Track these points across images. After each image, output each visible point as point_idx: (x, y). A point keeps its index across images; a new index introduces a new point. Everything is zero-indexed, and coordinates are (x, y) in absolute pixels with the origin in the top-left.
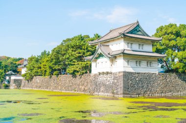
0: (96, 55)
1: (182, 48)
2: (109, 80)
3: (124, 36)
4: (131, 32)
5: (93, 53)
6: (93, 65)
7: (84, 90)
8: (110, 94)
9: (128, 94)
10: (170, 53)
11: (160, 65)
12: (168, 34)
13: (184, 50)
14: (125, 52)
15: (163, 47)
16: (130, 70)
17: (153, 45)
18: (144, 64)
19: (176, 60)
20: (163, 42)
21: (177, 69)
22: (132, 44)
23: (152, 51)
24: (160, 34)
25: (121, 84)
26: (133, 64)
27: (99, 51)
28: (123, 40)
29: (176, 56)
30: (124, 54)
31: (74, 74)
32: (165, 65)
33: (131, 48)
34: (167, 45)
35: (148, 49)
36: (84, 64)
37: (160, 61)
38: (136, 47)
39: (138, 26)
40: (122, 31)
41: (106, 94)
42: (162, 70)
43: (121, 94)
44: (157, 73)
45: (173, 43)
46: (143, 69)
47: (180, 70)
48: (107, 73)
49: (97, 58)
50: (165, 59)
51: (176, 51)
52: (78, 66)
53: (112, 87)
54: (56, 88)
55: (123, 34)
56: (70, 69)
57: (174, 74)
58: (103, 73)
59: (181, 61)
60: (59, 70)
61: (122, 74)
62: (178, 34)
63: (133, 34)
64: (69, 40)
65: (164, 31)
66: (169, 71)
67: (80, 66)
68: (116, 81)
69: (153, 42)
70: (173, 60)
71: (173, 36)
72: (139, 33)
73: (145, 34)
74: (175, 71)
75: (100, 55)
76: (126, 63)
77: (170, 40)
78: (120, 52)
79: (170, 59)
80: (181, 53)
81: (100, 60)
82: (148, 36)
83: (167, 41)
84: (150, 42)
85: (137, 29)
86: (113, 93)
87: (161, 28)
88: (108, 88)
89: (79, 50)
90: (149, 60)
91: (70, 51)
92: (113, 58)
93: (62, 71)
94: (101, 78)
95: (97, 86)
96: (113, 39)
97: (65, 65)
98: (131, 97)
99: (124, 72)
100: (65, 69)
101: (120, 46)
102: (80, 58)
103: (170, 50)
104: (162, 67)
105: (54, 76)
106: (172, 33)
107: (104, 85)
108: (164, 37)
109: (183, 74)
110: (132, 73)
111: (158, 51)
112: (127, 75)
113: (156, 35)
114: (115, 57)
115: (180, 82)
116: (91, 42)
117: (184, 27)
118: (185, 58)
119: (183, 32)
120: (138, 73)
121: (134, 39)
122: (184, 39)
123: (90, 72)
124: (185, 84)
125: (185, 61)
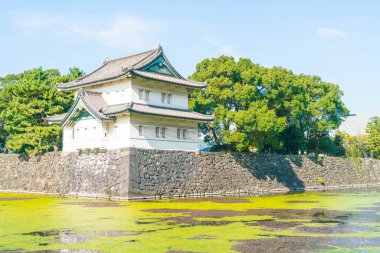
0: (74, 113)
1: (243, 104)
2: (100, 165)
3: (133, 75)
4: (147, 68)
5: (66, 108)
6: (67, 133)
7: (46, 187)
8: (102, 195)
9: (139, 194)
10: (222, 112)
11: (203, 136)
12: (218, 76)
13: (247, 108)
14: (135, 108)
15: (208, 101)
16: (145, 145)
17: (189, 97)
18: (171, 133)
19: (233, 127)
20: (208, 91)
21: (234, 143)
22: (148, 92)
23: (186, 107)
24: (204, 74)
25: (125, 173)
26: (150, 132)
27: (80, 105)
28: (129, 83)
29: (231, 119)
30: (132, 112)
31: (23, 152)
32: (212, 135)
33: (147, 100)
34: (216, 98)
35: (181, 102)
36: (46, 131)
37: (203, 127)
38: (155, 98)
39: (161, 55)
40: (128, 64)
41: (94, 195)
42: (206, 145)
43: (124, 195)
44: (197, 151)
45: (226, 93)
46: (170, 143)
47: (240, 146)
48: (97, 151)
49: (74, 119)
50: (211, 124)
51: (233, 110)
52: (33, 134)
53: (105, 180)
55: (131, 72)
56: (15, 142)
57: (229, 154)
58: (89, 151)
59: (240, 129)
61: (127, 153)
62: (236, 78)
63: (151, 72)
64: (12, 78)
65: (210, 69)
66: (219, 148)
67: (37, 136)
68: (114, 167)
69: (190, 91)
70: (227, 127)
71: (227, 81)
72: (164, 71)
73: (174, 73)
74: (230, 148)
75: (83, 114)
76: (137, 132)
77: (222, 88)
78: (123, 108)
79: (221, 125)
80: (241, 114)
81: (82, 123)
82: (180, 77)
83: (217, 90)
84: (183, 89)
85: (158, 62)
86: (109, 192)
87: (206, 64)
88: (97, 182)
89: (36, 102)
90: (181, 125)
91: (15, 102)
92: (110, 119)
94: (83, 162)
95: (75, 178)
96: (110, 81)
97: (3, 131)
98: (145, 200)
99: (132, 149)
100: (2, 142)
101: (123, 95)
102: (38, 119)
103: (222, 107)
104: (206, 140)
106: (225, 74)
107: (90, 176)
108: (212, 80)
109: (243, 155)
110: (147, 151)
111: (199, 108)
112: (137, 155)
113: (195, 77)
114: (114, 118)
115: (239, 169)
116: (62, 85)
117: (247, 63)
118: (249, 124)
119: (246, 74)
120: (160, 152)
121: (152, 82)
122: (247, 87)
123: (60, 148)
124: (248, 174)
125: (248, 129)
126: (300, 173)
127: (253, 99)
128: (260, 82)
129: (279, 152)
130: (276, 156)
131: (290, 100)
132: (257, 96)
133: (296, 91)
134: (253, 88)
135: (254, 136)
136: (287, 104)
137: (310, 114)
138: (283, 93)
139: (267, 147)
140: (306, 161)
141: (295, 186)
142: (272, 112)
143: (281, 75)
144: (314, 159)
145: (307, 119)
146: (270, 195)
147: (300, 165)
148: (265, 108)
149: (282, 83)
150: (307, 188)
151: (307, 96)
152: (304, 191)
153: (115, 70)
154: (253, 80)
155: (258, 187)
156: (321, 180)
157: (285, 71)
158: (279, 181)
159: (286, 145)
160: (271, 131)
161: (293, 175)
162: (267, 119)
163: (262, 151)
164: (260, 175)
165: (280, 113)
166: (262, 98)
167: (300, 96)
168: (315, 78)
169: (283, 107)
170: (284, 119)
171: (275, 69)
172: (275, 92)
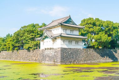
0: (43, 37)
1: (97, 33)
2: (51, 53)
3: (61, 25)
4: (66, 22)
5: (41, 36)
6: (41, 43)
7: (36, 60)
8: (52, 62)
9: (64, 62)
10: (90, 36)
11: (84, 43)
12: (88, 24)
13: (98, 34)
14: (62, 35)
15: (85, 32)
16: (65, 47)
17: (79, 31)
18: (74, 43)
19: (93, 40)
20: (85, 29)
21: (94, 46)
22: (66, 30)
23: (78, 35)
24: (84, 24)
25: (59, 55)
26: (67, 43)
27: (45, 35)
28: (60, 27)
29: (93, 38)
30: (61, 36)
31: (28, 49)
32: (86, 43)
33: (66, 32)
34: (88, 31)
35: (76, 33)
36: (35, 43)
37: (84, 41)
38: (68, 32)
39: (70, 18)
40: (60, 21)
41: (50, 62)
42: (85, 46)
43: (59, 62)
44: (82, 48)
45: (91, 30)
46: (73, 46)
47: (96, 47)
48: (51, 49)
49: (44, 39)
50: (86, 40)
51: (93, 35)
52: (31, 44)
53: (53, 58)
54: (16, 59)
55: (61, 24)
56: (26, 46)
57: (92, 49)
58: (48, 49)
59: (96, 41)
60: (19, 47)
61: (60, 49)
62: (94, 24)
63: (67, 24)
64: (25, 27)
65: (86, 22)
66: (89, 47)
67: (32, 44)
68: (56, 54)
69: (79, 28)
70: (91, 40)
71: (91, 26)
72: (71, 23)
73: (74, 24)
74: (93, 47)
75: (46, 37)
76: (63, 42)
77: (90, 28)
78: (59, 35)
79: (90, 40)
80: (96, 36)
81: (46, 40)
82: (76, 25)
83: (88, 29)
84: (77, 29)
85: (69, 20)
86: (54, 62)
87: (84, 20)
88: (51, 58)
89: (32, 34)
90: (77, 40)
91: (26, 34)
92: (54, 39)
93: (21, 47)
94: (47, 52)
95: (44, 57)
96: (54, 27)
97: (23, 43)
98: (66, 64)
99: (61, 48)
100: (23, 46)
101: (59, 31)
102: (33, 39)
103: (90, 34)
104: (85, 45)
105: (15, 51)
106: (90, 23)
107: (49, 56)
108: (86, 26)
109: (97, 49)
110: (66, 49)
111: (82, 35)
112: (63, 50)
113: (81, 24)
114: (56, 38)
115: (96, 54)
116: (40, 28)
117: (98, 20)
118: (99, 39)
119: (97, 23)
120: (70, 49)
121: (67, 27)
122: (98, 27)
123: (39, 48)
124: (99, 56)
125: (98, 41)
126: (116, 55)
127: (100, 31)
128: (102, 26)
129: (109, 48)
130: (108, 50)
131: (112, 31)
132: (102, 30)
133: (114, 28)
134: (100, 28)
135: (100, 43)
136: (111, 33)
138: (109, 29)
139: (105, 47)
140: (118, 51)
141: (115, 59)
142: (107, 35)
143: (109, 23)
146: (106, 62)
147: (116, 53)
148: (104, 34)
149: (110, 26)
153: (55, 23)
154: (100, 25)
155: (102, 60)
157: (111, 22)
158: (109, 58)
159: (111, 46)
160: (106, 41)
161: (114, 56)
162: (105, 38)
163: (103, 48)
164: (103, 56)
165: (109, 35)
167: (116, 30)
169: (110, 33)
170: (110, 37)
171: (107, 21)
172: (107, 29)
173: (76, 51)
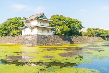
0: (24, 27)
1: (61, 25)
2: (30, 38)
3: (37, 19)
4: (40, 17)
5: (23, 26)
6: (23, 31)
7: (19, 43)
8: (31, 44)
9: (39, 44)
10: (57, 27)
11: (52, 32)
12: (56, 19)
13: (62, 26)
14: (38, 26)
16: (40, 34)
17: (50, 23)
18: (46, 31)
19: (59, 30)
20: (54, 22)
21: (59, 33)
22: (40, 22)
23: (49, 26)
24: (53, 19)
25: (36, 40)
26: (41, 31)
27: (26, 25)
28: (36, 20)
29: (59, 28)
30: (37, 27)
31: (13, 35)
32: (54, 32)
33: (40, 24)
34: (55, 24)
35: (48, 25)
36: (18, 31)
37: (52, 30)
38: (42, 24)
39: (43, 14)
40: (36, 16)
41: (29, 44)
42: (53, 34)
43: (36, 44)
44: (51, 35)
45: (57, 23)
46: (45, 33)
47: (60, 34)
48: (30, 35)
49: (24, 28)
50: (54, 29)
51: (59, 26)
52: (15, 31)
53: (31, 41)
54: (4, 42)
55: (37, 18)
56: (11, 33)
57: (58, 36)
58: (28, 35)
59: (60, 30)
60: (6, 33)
61: (36, 35)
62: (60, 19)
63: (41, 18)
64: (10, 19)
65: (54, 17)
66: (56, 34)
67: (16, 32)
68: (33, 38)
69: (50, 22)
70: (58, 30)
71: (58, 20)
72: (44, 18)
73: (46, 18)
74: (58, 34)
75: (26, 27)
76: (38, 31)
77: (56, 22)
78: (35, 26)
79: (56, 29)
81: (26, 29)
82: (47, 19)
83: (55, 22)
84: (48, 22)
85: (43, 16)
86: (32, 44)
87: (53, 16)
88: (30, 42)
89: (16, 24)
90: (48, 30)
91: (11, 24)
92: (32, 28)
93: (7, 34)
94: (27, 37)
95: (25, 41)
96: (32, 20)
97: (9, 31)
98: (40, 45)
99: (37, 35)
100: (9, 33)
101: (35, 23)
102: (16, 28)
103: (56, 26)
104: (53, 33)
105: (3, 37)
106: (57, 19)
107: (28, 40)
108: (54, 20)
109: (61, 36)
111: (52, 26)
113: (51, 19)
114: (33, 28)
115: (60, 39)
116: (22, 21)
117: (62, 16)
118: (62, 29)
119: (62, 19)
120: (43, 35)
121: (41, 20)
122: (62, 21)
123: (22, 34)
124: (62, 40)
125: (62, 30)
126: (73, 40)
127: (63, 24)
128: (65, 21)
129: (68, 35)
130: (68, 36)
131: (71, 24)
132: (64, 23)
133: (72, 22)
134: (63, 22)
135: (63, 32)
136: (70, 25)
137: (75, 27)
138: (70, 23)
139: (66, 34)
140: (74, 37)
141: (72, 42)
142: (67, 27)
143: (69, 19)
144: (76, 37)
145: (75, 28)
146: (67, 44)
147: (73, 38)
148: (66, 26)
149: (69, 21)
150: (74, 43)
151: (75, 23)
152: (73, 43)
153: (33, 18)
154: (63, 20)
155: (64, 42)
156: (77, 41)
157: (70, 18)
158: (68, 41)
159: (70, 34)
160: (67, 31)
161: (71, 40)
162: (66, 28)
163: (65, 35)
164: (64, 40)
165: (69, 27)
166: (65, 24)
167: (73, 23)
168: (76, 20)
169: (69, 26)
170: (70, 28)
171: (68, 17)
172: (68, 22)
173: (47, 37)
